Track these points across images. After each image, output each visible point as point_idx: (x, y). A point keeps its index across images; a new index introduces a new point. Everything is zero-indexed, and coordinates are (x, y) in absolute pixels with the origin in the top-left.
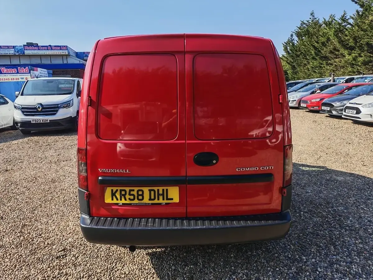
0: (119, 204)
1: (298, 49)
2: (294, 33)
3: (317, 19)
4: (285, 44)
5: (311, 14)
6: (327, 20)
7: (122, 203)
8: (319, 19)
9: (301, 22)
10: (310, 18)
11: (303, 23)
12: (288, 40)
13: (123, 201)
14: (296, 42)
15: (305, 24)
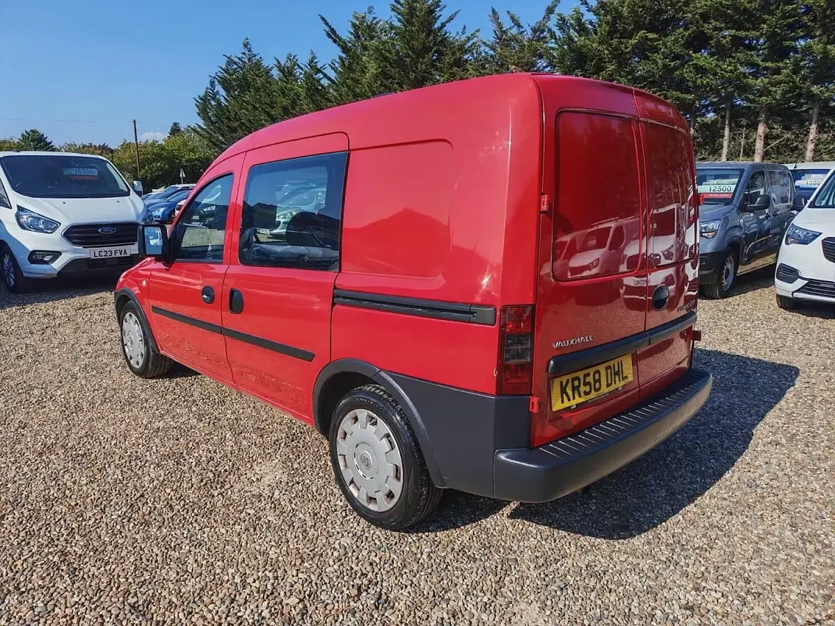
0: (572, 408)
1: (233, 114)
2: (216, 81)
3: (258, 57)
4: (199, 101)
5: (245, 46)
6: (283, 63)
7: (576, 405)
8: (261, 58)
9: (227, 59)
10: (244, 54)
11: (230, 62)
12: (206, 92)
13: (578, 400)
14: (222, 100)
15: (235, 63)
